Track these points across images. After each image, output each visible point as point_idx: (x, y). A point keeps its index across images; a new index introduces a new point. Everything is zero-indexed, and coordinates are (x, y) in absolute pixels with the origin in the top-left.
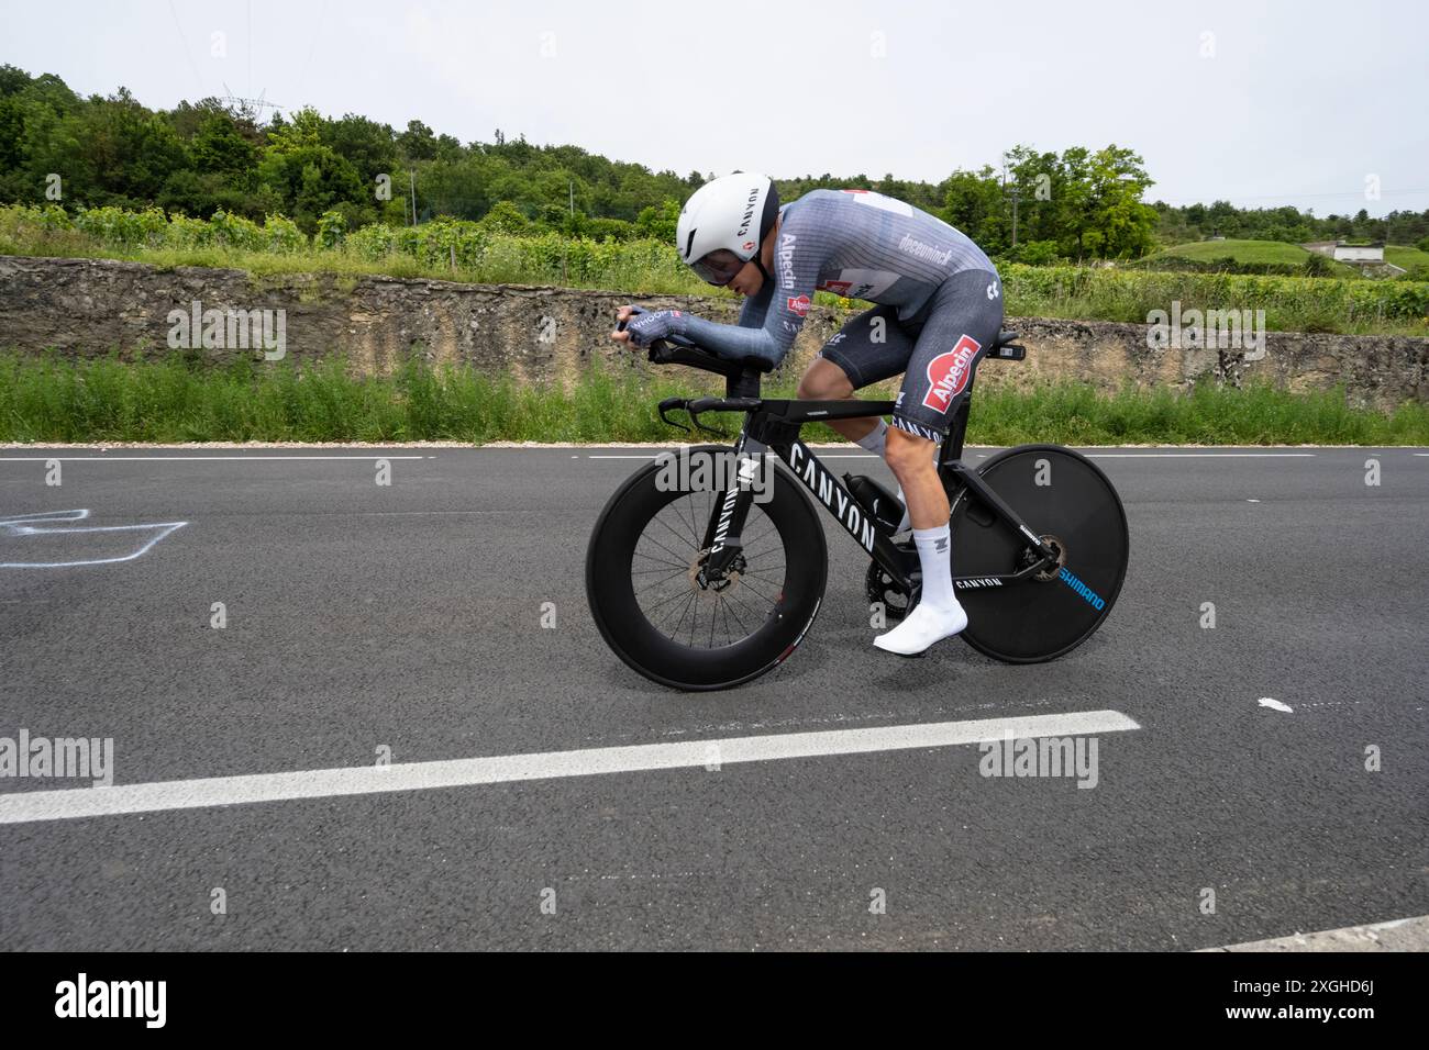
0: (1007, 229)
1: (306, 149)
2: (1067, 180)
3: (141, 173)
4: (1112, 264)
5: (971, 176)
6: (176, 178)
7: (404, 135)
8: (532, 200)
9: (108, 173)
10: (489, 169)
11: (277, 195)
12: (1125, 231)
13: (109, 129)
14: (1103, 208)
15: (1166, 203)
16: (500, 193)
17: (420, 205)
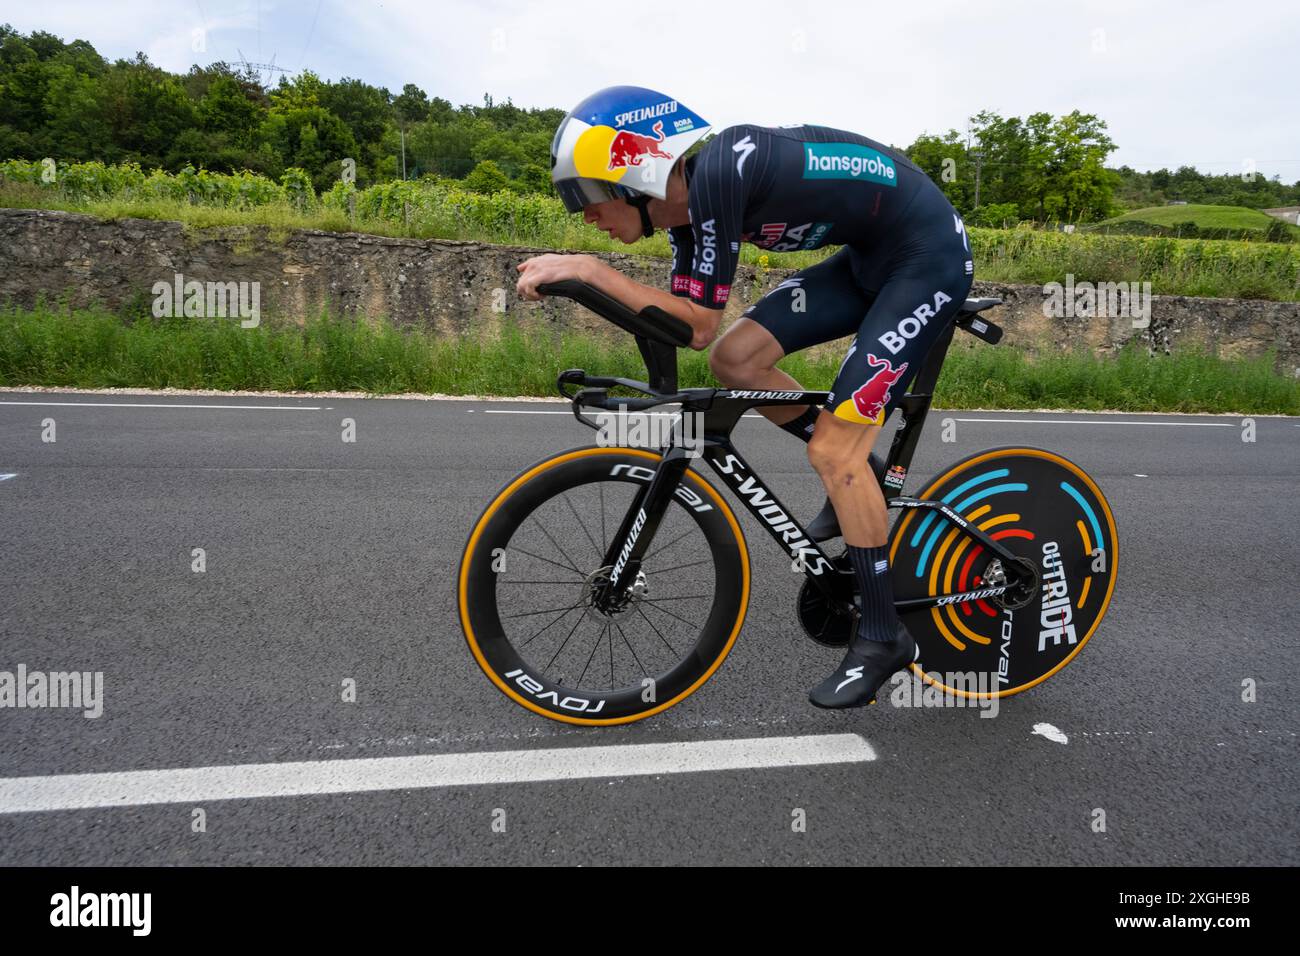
0: (970, 191)
1: (306, 110)
2: (1029, 144)
3: (153, 132)
4: (1073, 227)
5: (937, 140)
6: (185, 136)
7: (400, 98)
8: (516, 160)
9: (123, 132)
10: (476, 130)
11: (277, 153)
12: (1086, 195)
13: (125, 91)
14: (1065, 173)
15: (1131, 168)
16: (486, 153)
17: (410, 164)
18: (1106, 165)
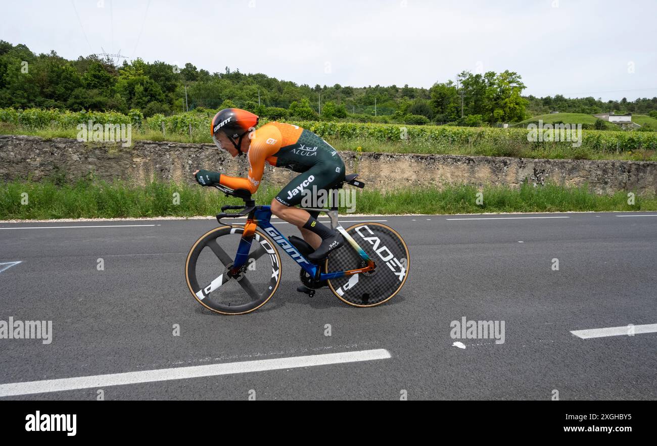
0: (459, 109)
1: (137, 77)
2: (486, 87)
3: (60, 89)
4: (507, 125)
5: (443, 85)
6: (77, 91)
7: (183, 70)
8: (242, 99)
9: (45, 90)
10: (222, 85)
11: (123, 99)
12: (513, 109)
13: (46, 70)
14: (503, 99)
15: (534, 96)
16: (227, 96)
17: (190, 102)
18: (522, 95)
